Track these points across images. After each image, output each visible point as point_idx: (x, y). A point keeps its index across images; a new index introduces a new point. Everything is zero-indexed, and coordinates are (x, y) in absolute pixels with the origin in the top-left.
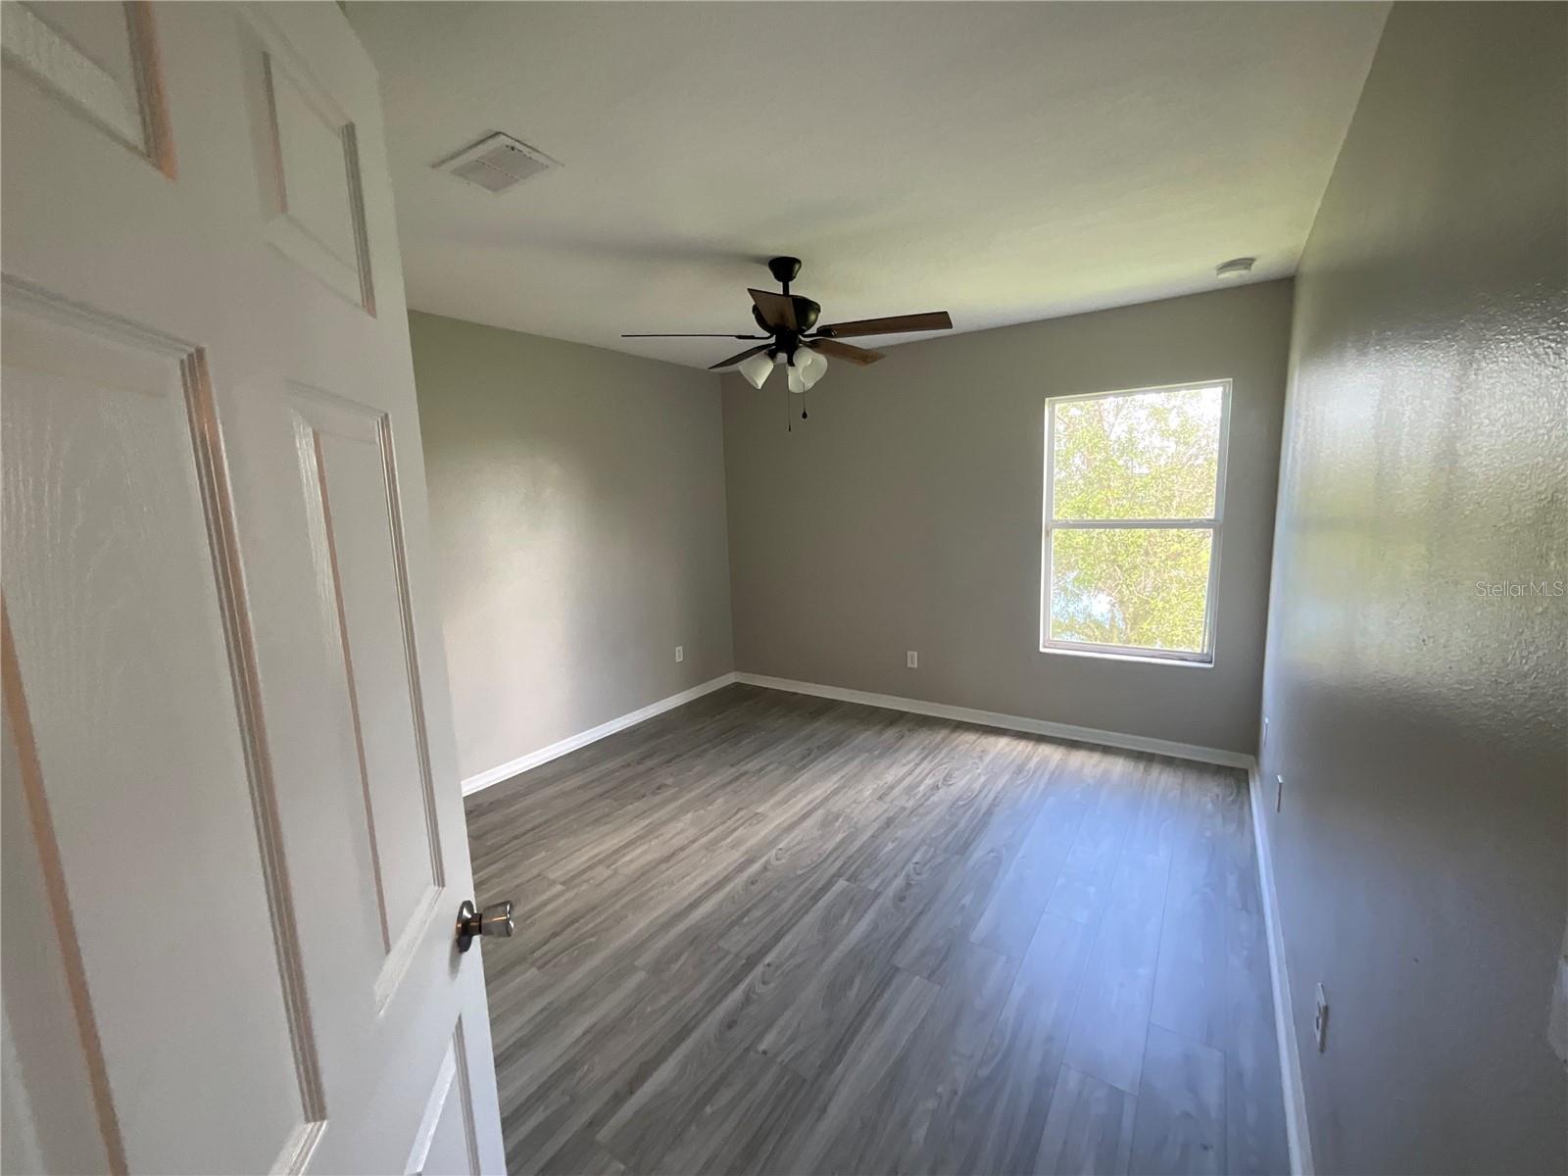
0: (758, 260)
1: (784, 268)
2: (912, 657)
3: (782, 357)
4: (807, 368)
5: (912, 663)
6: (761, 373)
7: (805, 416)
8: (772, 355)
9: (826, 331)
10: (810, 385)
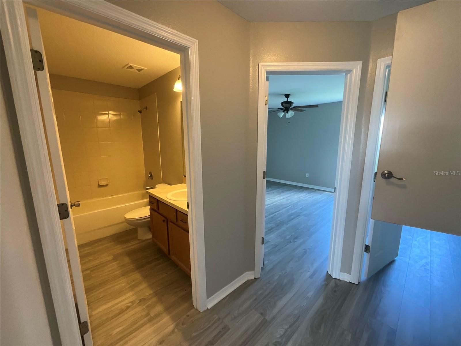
0: (282, 94)
1: (287, 96)
2: (307, 175)
3: (286, 111)
4: (290, 114)
5: (307, 176)
6: (281, 114)
7: (289, 123)
8: (284, 111)
9: (294, 107)
10: (290, 117)
